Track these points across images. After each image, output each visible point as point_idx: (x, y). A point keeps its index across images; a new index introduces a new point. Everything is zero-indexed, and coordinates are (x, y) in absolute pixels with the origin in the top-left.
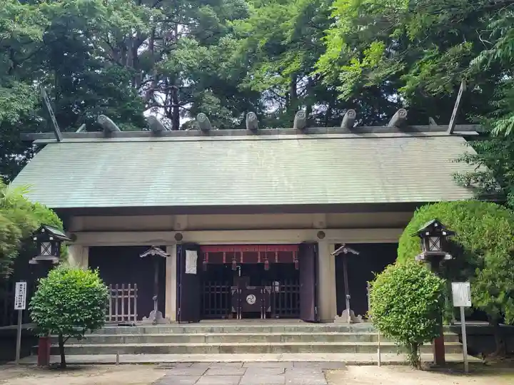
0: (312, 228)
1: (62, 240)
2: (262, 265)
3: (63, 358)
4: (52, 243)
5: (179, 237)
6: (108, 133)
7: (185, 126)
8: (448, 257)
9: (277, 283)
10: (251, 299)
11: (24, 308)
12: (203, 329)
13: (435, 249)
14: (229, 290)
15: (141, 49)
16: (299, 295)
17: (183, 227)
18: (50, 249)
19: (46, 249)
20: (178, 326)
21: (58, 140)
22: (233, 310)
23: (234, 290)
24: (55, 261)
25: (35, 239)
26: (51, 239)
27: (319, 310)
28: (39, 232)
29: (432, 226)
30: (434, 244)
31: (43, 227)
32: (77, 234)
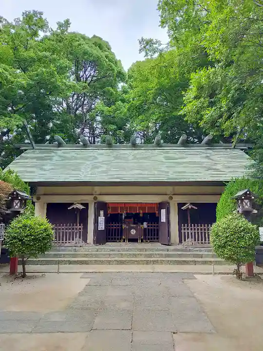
0: (166, 194)
1: (27, 199)
2: (139, 213)
3: (24, 269)
4: (20, 201)
5: (95, 198)
6: (59, 145)
8: (255, 211)
9: (146, 223)
10: (133, 232)
11: (3, 239)
13: (247, 207)
14: (121, 226)
17: (98, 193)
18: (19, 204)
20: (94, 247)
21: (33, 148)
22: (124, 238)
23: (124, 226)
24: (22, 211)
25: (10, 198)
26: (20, 198)
27: (170, 238)
28: (13, 194)
29: (246, 193)
30: (246, 204)
31: (14, 191)
32: (41, 196)
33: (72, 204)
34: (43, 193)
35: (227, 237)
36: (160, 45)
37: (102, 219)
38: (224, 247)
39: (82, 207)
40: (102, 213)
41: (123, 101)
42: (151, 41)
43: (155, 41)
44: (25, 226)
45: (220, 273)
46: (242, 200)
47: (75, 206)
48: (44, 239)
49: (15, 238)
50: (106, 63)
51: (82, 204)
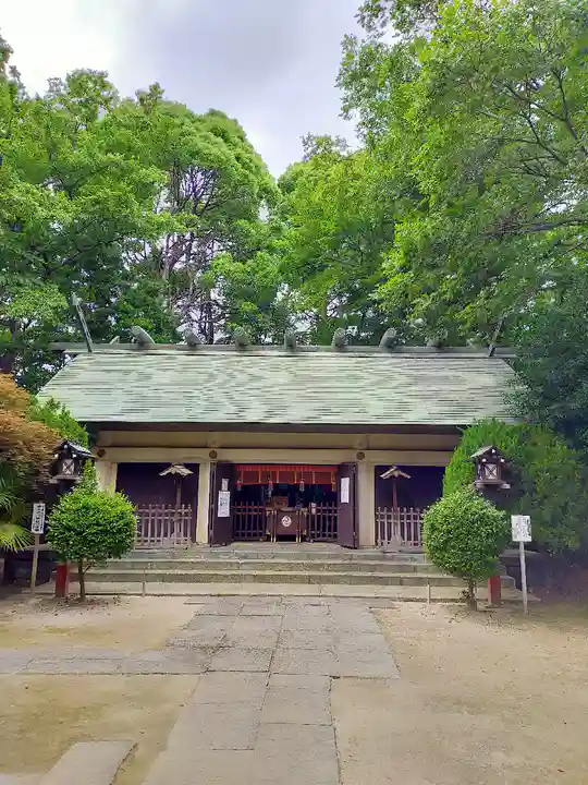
0: (351, 448)
1: (86, 458)
2: (298, 485)
3: (82, 587)
4: (76, 460)
5: (213, 455)
6: (142, 345)
7: (220, 341)
8: (507, 486)
9: (314, 505)
11: (42, 532)
12: (227, 554)
13: (491, 477)
14: (264, 511)
15: (177, 266)
16: (336, 518)
17: (218, 444)
18: (72, 468)
19: (68, 467)
20: (209, 550)
21: (90, 351)
23: (270, 511)
24: (78, 479)
25: (56, 456)
26: (74, 456)
27: (357, 534)
28: (61, 448)
29: (489, 452)
30: (491, 472)
31: (65, 443)
32: (106, 449)
33: (168, 465)
34: (110, 442)
35: (449, 532)
36: (345, 146)
37: (225, 496)
38: (444, 549)
39: (186, 472)
40: (225, 483)
41: (271, 250)
42: (327, 139)
43: (334, 139)
44: (86, 508)
45: (441, 600)
46: (483, 465)
47: (172, 470)
48: (119, 531)
49: (69, 529)
50: (237, 171)
51: (187, 466)
